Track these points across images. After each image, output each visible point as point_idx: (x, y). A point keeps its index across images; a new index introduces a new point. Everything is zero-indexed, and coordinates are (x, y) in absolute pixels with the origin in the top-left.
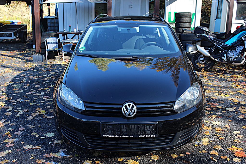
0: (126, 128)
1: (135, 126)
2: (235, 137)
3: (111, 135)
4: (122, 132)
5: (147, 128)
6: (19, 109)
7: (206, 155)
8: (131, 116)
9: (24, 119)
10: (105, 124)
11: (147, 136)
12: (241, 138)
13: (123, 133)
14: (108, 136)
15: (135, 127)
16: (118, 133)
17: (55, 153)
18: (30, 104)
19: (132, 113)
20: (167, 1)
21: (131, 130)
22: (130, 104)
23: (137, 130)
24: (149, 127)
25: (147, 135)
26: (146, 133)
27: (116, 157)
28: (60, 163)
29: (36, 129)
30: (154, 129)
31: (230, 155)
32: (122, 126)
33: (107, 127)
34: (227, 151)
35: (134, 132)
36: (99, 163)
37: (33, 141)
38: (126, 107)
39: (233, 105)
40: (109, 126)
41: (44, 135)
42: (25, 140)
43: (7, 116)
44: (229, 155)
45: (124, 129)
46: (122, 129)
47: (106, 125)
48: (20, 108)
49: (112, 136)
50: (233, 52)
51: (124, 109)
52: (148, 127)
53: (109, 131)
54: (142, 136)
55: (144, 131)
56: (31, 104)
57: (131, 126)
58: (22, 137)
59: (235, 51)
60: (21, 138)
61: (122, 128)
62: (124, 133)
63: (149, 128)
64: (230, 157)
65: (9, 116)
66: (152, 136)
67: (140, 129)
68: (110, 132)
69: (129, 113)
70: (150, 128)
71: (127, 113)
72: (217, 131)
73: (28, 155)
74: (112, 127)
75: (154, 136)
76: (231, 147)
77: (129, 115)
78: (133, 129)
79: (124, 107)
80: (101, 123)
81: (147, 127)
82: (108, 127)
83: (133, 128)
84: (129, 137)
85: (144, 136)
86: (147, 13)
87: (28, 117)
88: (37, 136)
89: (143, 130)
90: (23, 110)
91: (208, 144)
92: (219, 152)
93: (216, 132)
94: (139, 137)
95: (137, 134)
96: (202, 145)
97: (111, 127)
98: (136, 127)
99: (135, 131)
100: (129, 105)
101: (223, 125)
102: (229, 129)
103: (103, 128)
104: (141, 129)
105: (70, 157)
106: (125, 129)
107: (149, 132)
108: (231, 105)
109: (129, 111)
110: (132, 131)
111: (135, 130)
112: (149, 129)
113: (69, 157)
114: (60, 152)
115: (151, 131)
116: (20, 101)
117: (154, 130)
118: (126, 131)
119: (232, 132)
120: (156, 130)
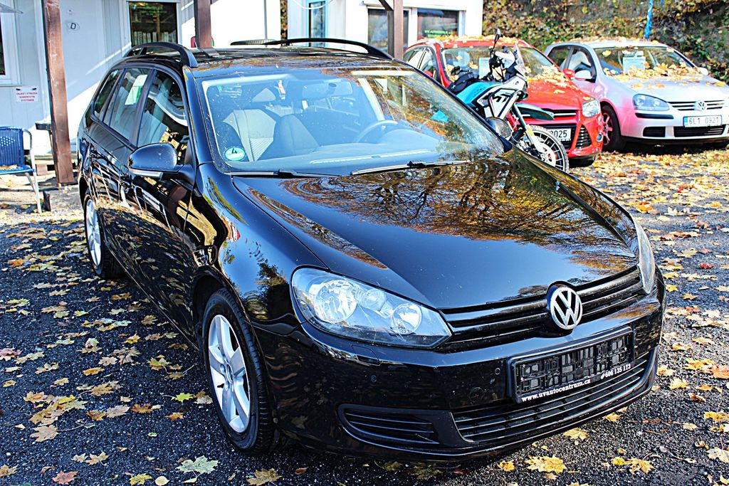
0: (571, 361)
1: (591, 349)
3: (541, 392)
4: (564, 375)
5: (613, 349)
10: (522, 364)
11: (615, 370)
14: (535, 396)
15: (591, 353)
16: (554, 380)
20: (183, 9)
21: (582, 363)
23: (594, 361)
24: (617, 346)
26: (612, 362)
27: (489, 464)
30: (626, 349)
32: (563, 358)
34: (691, 373)
35: (588, 368)
38: (558, 299)
40: (531, 368)
45: (566, 365)
46: (564, 366)
47: (524, 366)
49: (544, 394)
51: (555, 310)
52: (614, 346)
53: (532, 381)
54: (607, 375)
55: (608, 359)
57: (582, 352)
61: (564, 363)
66: (626, 368)
67: (599, 356)
69: (570, 317)
71: (566, 319)
74: (539, 368)
75: (628, 366)
76: (687, 363)
77: (571, 322)
79: (554, 303)
80: (514, 362)
81: (612, 344)
82: (528, 371)
83: (586, 357)
84: (581, 384)
85: (612, 373)
86: (125, 45)
89: (606, 355)
94: (602, 377)
95: (594, 371)
97: (535, 368)
100: (565, 293)
103: (519, 377)
104: (603, 353)
106: (570, 365)
107: (617, 360)
109: (569, 311)
110: (585, 365)
111: (590, 362)
112: (616, 350)
115: (621, 355)
118: (572, 370)
120: (629, 347)
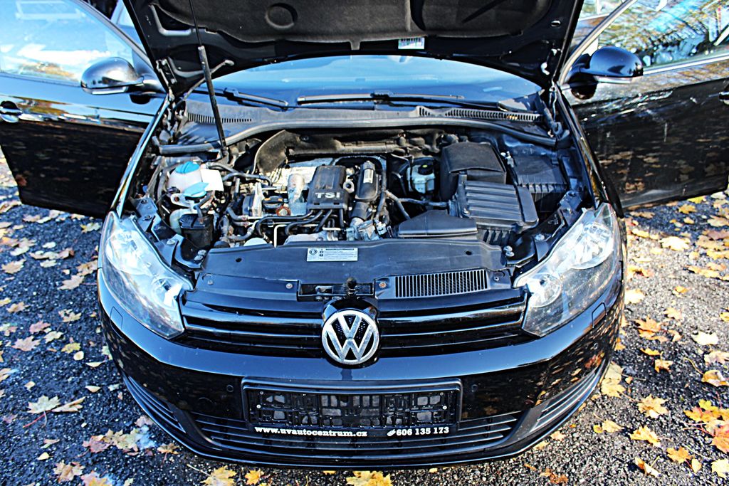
0: (339, 404)
1: (374, 397)
2: (704, 362)
3: (286, 428)
4: (326, 417)
5: (419, 404)
6: (47, 250)
7: (619, 443)
8: (359, 360)
9: (55, 285)
10: (260, 391)
11: (420, 431)
12: (723, 362)
13: (328, 420)
14: (275, 431)
15: (374, 402)
16: (309, 420)
17: (121, 432)
18: (82, 229)
19: (361, 349)
21: (357, 410)
22: (354, 317)
23: (381, 412)
24: (429, 401)
25: (420, 429)
26: (415, 420)
28: (131, 481)
29: (80, 328)
30: (445, 408)
31: (700, 446)
32: (324, 398)
33: (268, 399)
34: (685, 424)
35: (369, 417)
36: (257, 484)
37: (63, 377)
39: (679, 225)
40: (274, 397)
41: (100, 353)
42: (39, 375)
43: (9, 275)
44: (696, 441)
45: (329, 407)
46: (325, 407)
47: (262, 393)
48: (51, 245)
49: (289, 431)
50: (670, 52)
51: (328, 336)
52: (422, 401)
53: (276, 412)
54: (399, 433)
55: (408, 414)
56: (85, 231)
57: (357, 398)
58: (32, 359)
59: (676, 47)
60: (29, 365)
61: (326, 405)
62: (333, 421)
63: (426, 403)
64: (699, 451)
65: (12, 275)
66: (438, 431)
67: (391, 408)
68: (279, 415)
69: (350, 350)
70: (431, 403)
71: (343, 350)
72: (643, 335)
73: (36, 439)
74: (286, 400)
75: (444, 430)
76: (698, 406)
77: (351, 355)
78: (366, 408)
79: (328, 328)
80: (245, 384)
81: (419, 399)
82: (270, 399)
83: (366, 404)
84: (350, 434)
85: (410, 432)
87: (69, 277)
88: (79, 356)
89: (404, 410)
90: (58, 253)
91: (622, 389)
92: (661, 427)
93: (641, 338)
94: (390, 434)
95: (381, 424)
96: (603, 397)
97: (281, 399)
98: (378, 401)
99: (374, 414)
100: (350, 320)
101: (659, 305)
102: (679, 324)
103: (254, 403)
104: (397, 406)
105: (165, 453)
106: (336, 408)
107: (426, 417)
108: (675, 227)
109: (350, 343)
110: (363, 413)
111: (372, 412)
112: (426, 406)
113: (163, 452)
114: (138, 430)
115: (435, 413)
116: (57, 218)
117: (446, 411)
118: (340, 414)
119: (692, 339)
120: (453, 407)
